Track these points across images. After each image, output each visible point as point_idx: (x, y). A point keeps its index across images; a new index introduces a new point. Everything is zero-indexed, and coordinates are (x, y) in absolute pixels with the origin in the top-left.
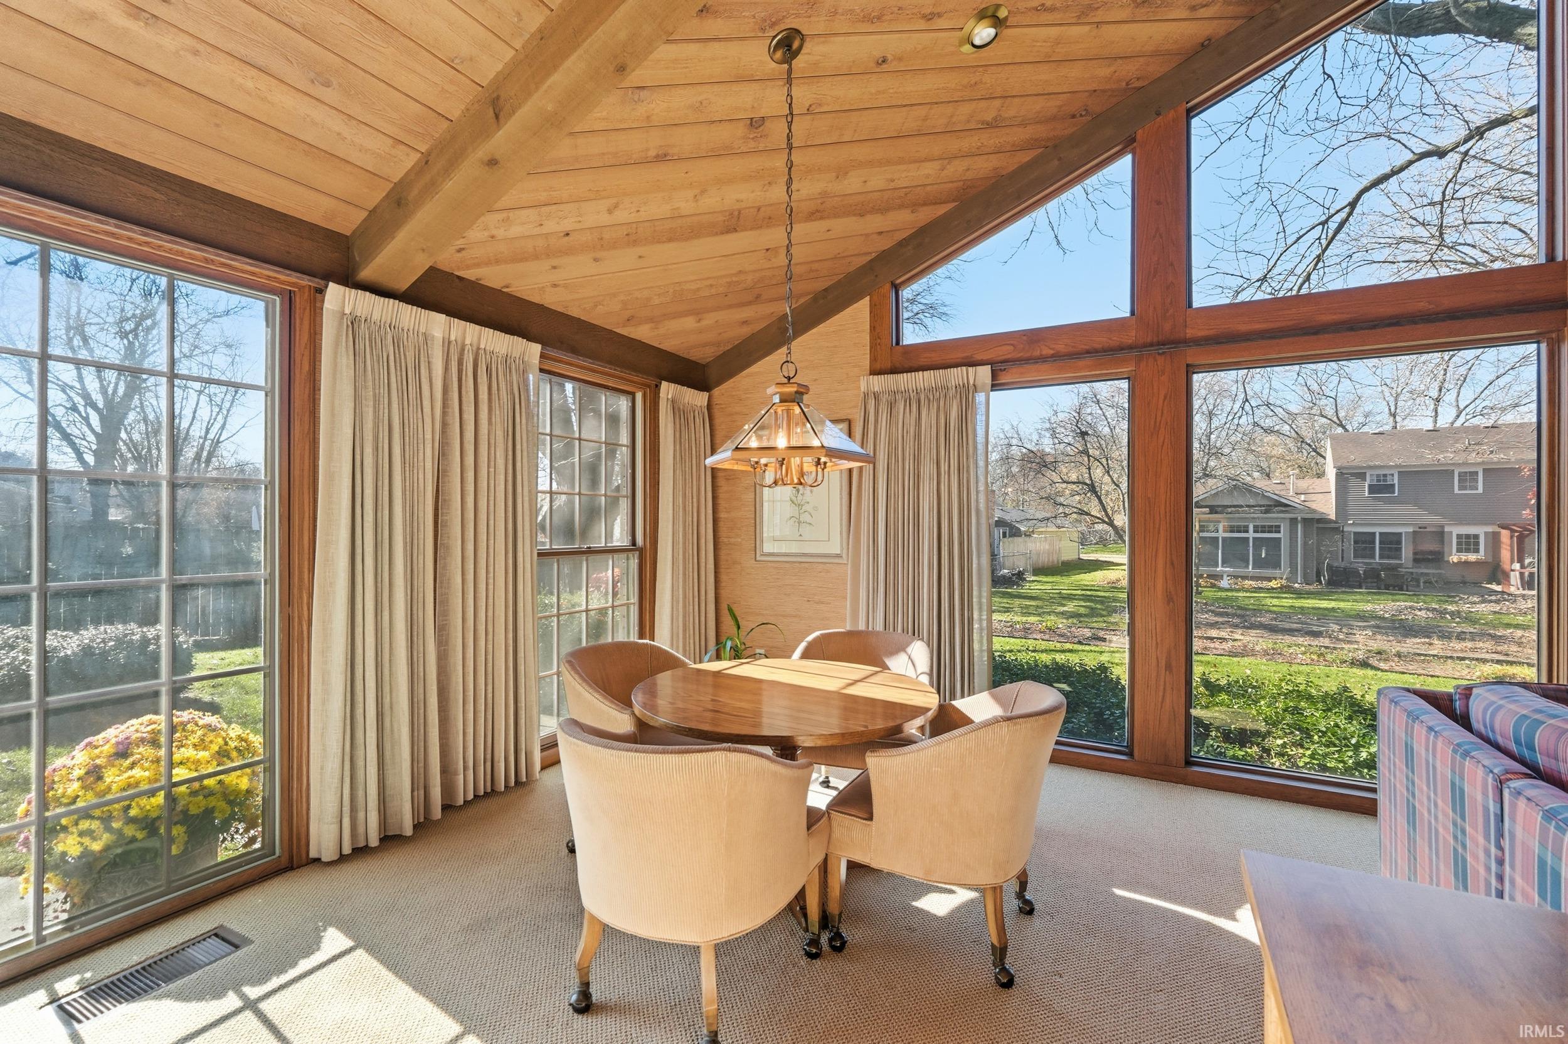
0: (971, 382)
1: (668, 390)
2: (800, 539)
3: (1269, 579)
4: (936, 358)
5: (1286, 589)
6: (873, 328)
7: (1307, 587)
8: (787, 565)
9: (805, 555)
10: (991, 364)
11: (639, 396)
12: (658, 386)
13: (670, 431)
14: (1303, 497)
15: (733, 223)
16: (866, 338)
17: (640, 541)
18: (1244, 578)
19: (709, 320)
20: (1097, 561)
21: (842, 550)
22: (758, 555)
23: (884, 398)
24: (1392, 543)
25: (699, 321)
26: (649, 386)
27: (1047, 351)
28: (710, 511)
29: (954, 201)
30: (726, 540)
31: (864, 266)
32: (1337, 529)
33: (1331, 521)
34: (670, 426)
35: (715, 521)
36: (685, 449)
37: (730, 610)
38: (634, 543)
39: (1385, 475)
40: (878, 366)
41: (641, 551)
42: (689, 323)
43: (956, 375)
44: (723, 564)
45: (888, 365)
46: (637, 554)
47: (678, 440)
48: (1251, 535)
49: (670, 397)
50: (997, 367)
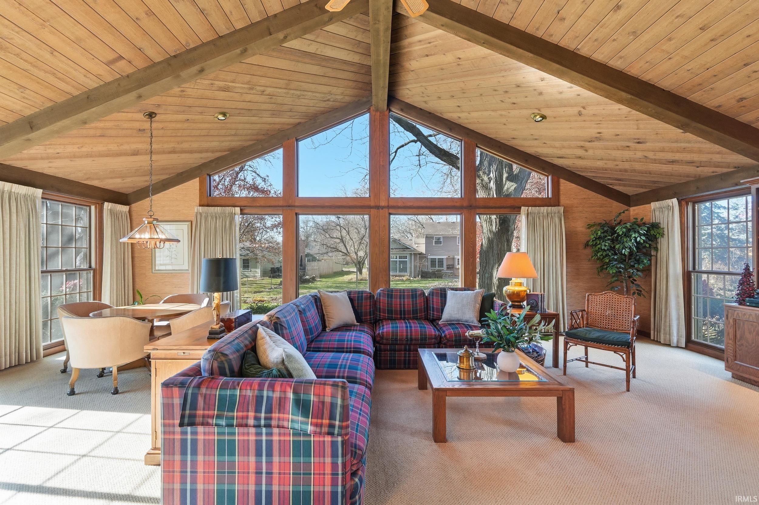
0: (234, 212)
1: (107, 206)
2: (172, 264)
3: (404, 276)
4: (223, 202)
5: (408, 280)
6: (200, 189)
7: (415, 279)
8: (166, 274)
9: (174, 270)
10: (240, 207)
11: (93, 208)
12: (103, 204)
13: (109, 223)
14: (417, 245)
15: (136, 153)
16: (198, 192)
17: (93, 265)
18: (396, 276)
19: (129, 180)
20: (349, 271)
21: (189, 267)
22: (153, 270)
23: (204, 215)
24: (441, 261)
25: (123, 180)
26: (98, 203)
27: (258, 205)
28: (130, 254)
29: (228, 151)
30: (138, 265)
31: (197, 166)
32: (425, 257)
33: (424, 254)
34: (109, 220)
35: (133, 258)
36: (117, 229)
37: (138, 292)
38: (90, 267)
39: (439, 238)
40: (202, 203)
41: (95, 270)
42: (119, 180)
43: (228, 209)
44: (136, 275)
45: (206, 203)
46: (92, 272)
47: (113, 226)
48: (398, 259)
49: (109, 208)
50: (242, 208)
